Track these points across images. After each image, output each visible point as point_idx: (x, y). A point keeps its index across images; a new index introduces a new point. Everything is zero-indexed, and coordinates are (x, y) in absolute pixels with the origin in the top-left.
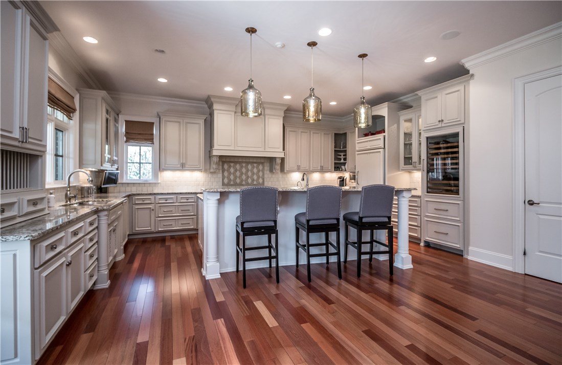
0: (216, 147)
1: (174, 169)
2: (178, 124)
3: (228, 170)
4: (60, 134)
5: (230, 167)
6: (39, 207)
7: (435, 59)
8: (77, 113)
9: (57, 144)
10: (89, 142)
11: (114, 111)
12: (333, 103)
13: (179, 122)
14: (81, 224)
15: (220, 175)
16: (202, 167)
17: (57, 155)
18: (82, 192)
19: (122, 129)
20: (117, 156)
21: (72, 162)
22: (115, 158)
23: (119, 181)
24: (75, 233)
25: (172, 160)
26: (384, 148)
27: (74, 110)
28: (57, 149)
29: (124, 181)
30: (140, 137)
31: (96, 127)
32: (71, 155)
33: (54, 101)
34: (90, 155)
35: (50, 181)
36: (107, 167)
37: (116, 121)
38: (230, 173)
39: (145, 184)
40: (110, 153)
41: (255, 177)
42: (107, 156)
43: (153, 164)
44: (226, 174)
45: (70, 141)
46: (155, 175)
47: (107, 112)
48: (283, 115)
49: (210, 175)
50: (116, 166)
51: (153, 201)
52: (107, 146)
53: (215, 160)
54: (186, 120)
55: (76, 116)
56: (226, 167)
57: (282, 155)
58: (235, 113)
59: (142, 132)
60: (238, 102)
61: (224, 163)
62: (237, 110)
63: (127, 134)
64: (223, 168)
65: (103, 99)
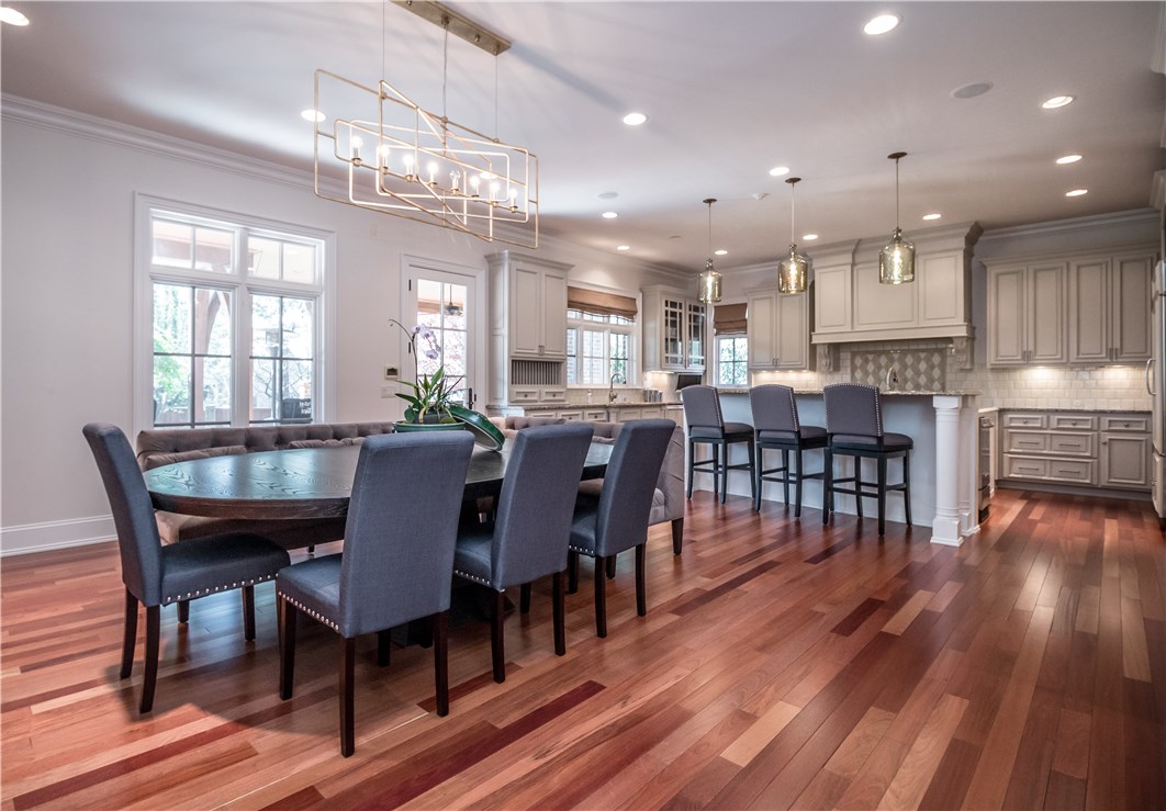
0: (819, 330)
3: (863, 368)
5: (867, 361)
6: (557, 398)
8: (640, 315)
11: (690, 303)
16: (805, 363)
19: (711, 319)
21: (635, 363)
22: (698, 357)
25: (762, 357)
27: (636, 312)
30: (731, 326)
32: (635, 358)
34: (652, 356)
35: (571, 382)
36: (685, 369)
40: (682, 352)
41: (922, 379)
43: (749, 361)
45: (633, 341)
46: (749, 378)
47: (673, 305)
48: (963, 246)
53: (822, 351)
55: (639, 317)
56: (859, 361)
57: (963, 332)
58: (853, 264)
59: (732, 320)
60: (853, 247)
61: (854, 355)
62: (858, 260)
63: (717, 323)
64: (852, 362)
65: (664, 293)
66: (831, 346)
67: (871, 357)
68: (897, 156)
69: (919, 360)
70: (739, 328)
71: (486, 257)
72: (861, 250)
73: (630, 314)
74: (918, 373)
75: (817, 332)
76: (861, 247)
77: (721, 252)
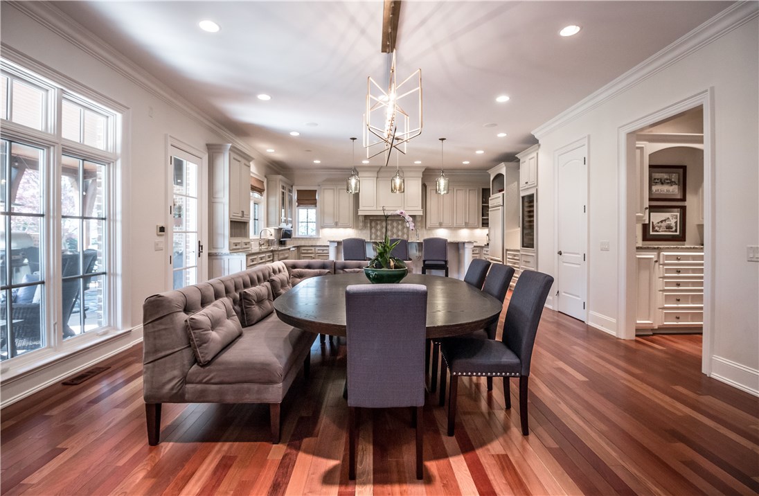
0: (361, 208)
1: (331, 227)
2: (332, 191)
3: (375, 227)
4: (256, 205)
5: (377, 224)
6: (247, 246)
7: (505, 135)
8: (266, 191)
9: (255, 212)
10: (272, 209)
11: (288, 187)
12: (466, 163)
13: (333, 189)
14: (264, 255)
15: (369, 232)
16: (351, 225)
17: (255, 219)
18: (269, 242)
19: (295, 196)
20: (291, 218)
21: (263, 223)
22: (290, 219)
23: (293, 236)
24: (261, 259)
25: (329, 221)
26: (503, 205)
27: (264, 190)
28: (255, 216)
29: (297, 236)
30: (307, 202)
31: (276, 199)
32: (262, 219)
33: (254, 189)
34: (273, 218)
35: (252, 235)
36: (284, 226)
37: (290, 191)
38: (377, 230)
39: (310, 239)
40: (285, 216)
41: (400, 233)
42: (283, 218)
43: (317, 222)
44: (373, 231)
45: (262, 209)
46: (318, 231)
47: (283, 188)
48: (421, 176)
49: (360, 232)
50: (290, 225)
51: (313, 252)
52: (283, 210)
53: (361, 219)
54: (339, 187)
55: (265, 193)
56: (373, 224)
57: (421, 213)
58: (377, 178)
59: (307, 198)
60: (378, 169)
61: (371, 221)
62: (379, 176)
63: (298, 200)
64: (371, 225)
65: (281, 180)
66: (366, 216)
67: (379, 222)
68: (443, 139)
69: (399, 224)
70: (311, 204)
71: (207, 145)
72: (383, 171)
73: (260, 191)
74: (398, 230)
75: (360, 209)
76: (382, 170)
77: (317, 162)
